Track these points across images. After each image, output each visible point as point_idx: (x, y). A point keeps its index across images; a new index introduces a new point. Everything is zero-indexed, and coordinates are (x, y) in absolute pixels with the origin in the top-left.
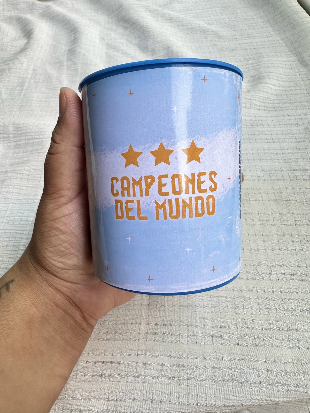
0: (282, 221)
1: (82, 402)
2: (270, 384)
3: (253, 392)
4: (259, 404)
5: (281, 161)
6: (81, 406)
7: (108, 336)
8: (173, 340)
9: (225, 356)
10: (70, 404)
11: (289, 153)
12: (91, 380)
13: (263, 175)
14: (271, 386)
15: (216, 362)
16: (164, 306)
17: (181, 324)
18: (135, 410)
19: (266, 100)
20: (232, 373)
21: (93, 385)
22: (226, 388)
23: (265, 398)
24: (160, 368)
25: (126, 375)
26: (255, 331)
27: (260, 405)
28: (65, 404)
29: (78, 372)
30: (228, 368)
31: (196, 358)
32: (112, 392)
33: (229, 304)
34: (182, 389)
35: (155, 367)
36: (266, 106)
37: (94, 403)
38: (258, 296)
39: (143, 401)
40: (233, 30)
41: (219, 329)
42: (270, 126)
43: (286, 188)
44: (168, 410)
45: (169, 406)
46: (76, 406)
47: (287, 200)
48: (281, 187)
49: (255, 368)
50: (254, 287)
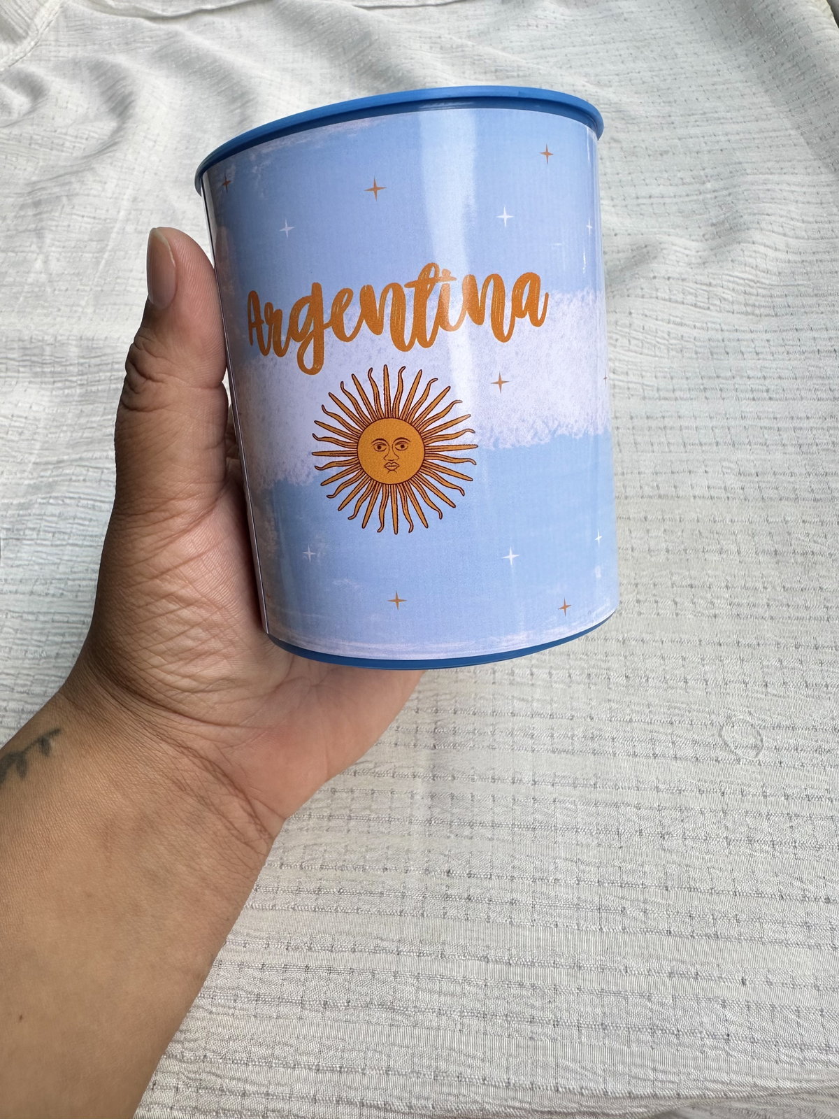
0: (791, 609)
1: (250, 1072)
2: (753, 1041)
3: (708, 1063)
4: (725, 1095)
5: (790, 449)
6: (246, 1081)
7: (320, 901)
8: (492, 916)
9: (633, 964)
10: (217, 1076)
11: (811, 429)
12: (275, 1015)
13: (739, 485)
14: (757, 1049)
15: (607, 978)
16: (471, 825)
17: (515, 874)
18: (390, 1099)
19: (750, 286)
20: (651, 1010)
21: (278, 1026)
22: (634, 1047)
23: (741, 1079)
24: (458, 989)
25: (367, 1005)
26: (713, 898)
27: (727, 1098)
28: (203, 1076)
29: (240, 992)
30: (642, 995)
31: (555, 965)
32: (329, 1048)
33: (644, 824)
34: (517, 1046)
35: (446, 986)
36: (751, 302)
37: (281, 1074)
38: (725, 807)
39: (412, 1075)
40: (664, 102)
41: (618, 891)
42: (760, 356)
43: (804, 522)
44: (477, 1102)
45: (480, 1091)
46: (234, 1082)
47: (804, 554)
48: (788, 518)
49: (715, 998)
50: (713, 782)
